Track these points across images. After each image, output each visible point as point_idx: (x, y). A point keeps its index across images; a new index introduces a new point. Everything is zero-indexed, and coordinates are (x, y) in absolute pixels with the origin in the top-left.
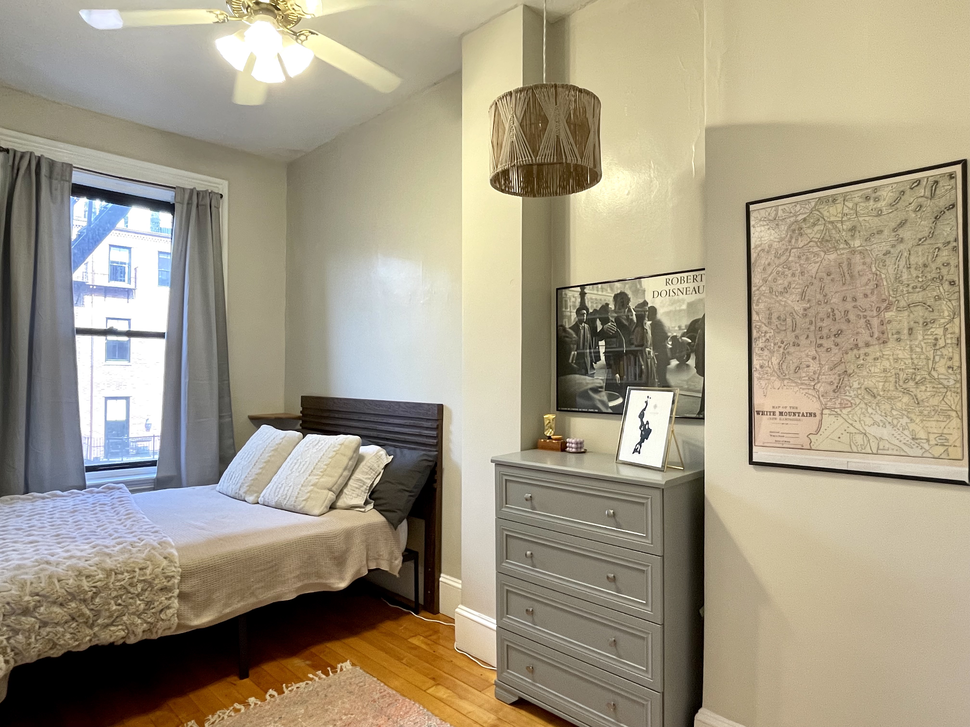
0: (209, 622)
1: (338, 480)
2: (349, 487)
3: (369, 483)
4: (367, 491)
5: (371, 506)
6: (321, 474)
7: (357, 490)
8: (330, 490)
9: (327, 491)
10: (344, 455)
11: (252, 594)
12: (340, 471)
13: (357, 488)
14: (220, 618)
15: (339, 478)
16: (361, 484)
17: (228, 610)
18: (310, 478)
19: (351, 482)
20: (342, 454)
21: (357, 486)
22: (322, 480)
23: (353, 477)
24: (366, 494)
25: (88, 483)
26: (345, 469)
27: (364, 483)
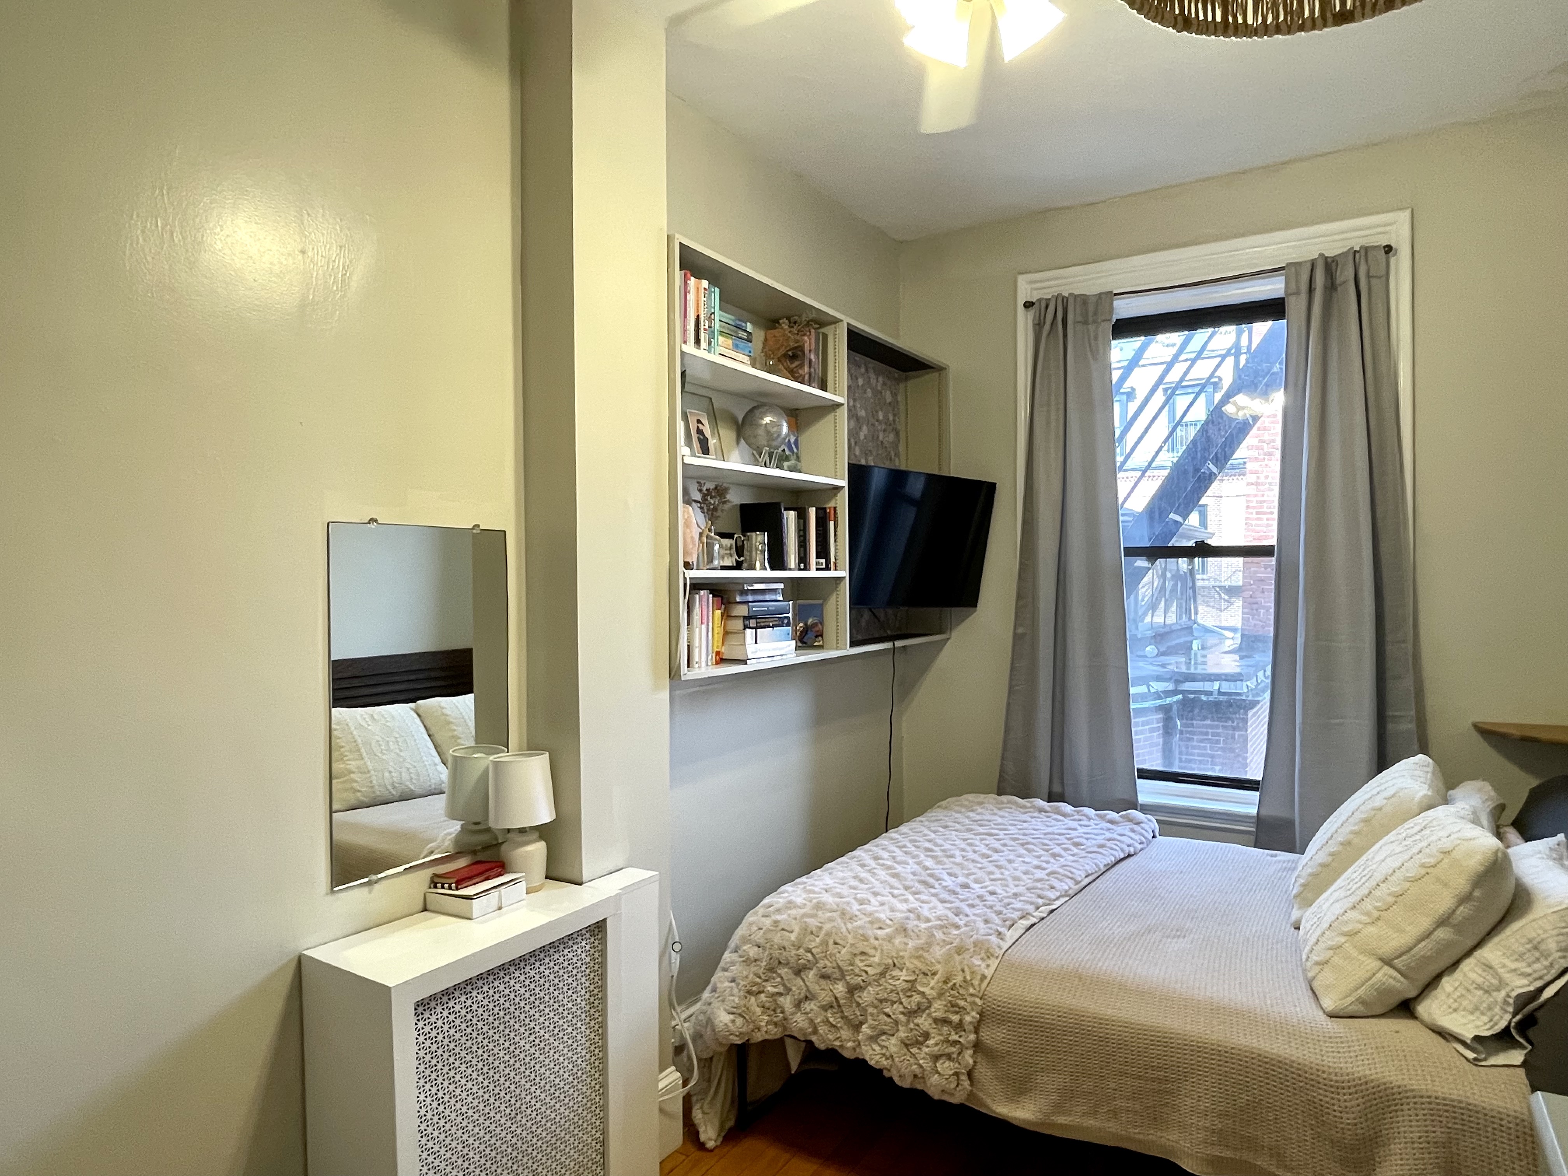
0: (1024, 1120)
1: (1415, 946)
2: (1458, 974)
3: (1523, 986)
4: (1511, 1009)
5: (1517, 1057)
6: (1376, 914)
7: (1480, 993)
8: (1388, 962)
9: (1379, 963)
10: (1446, 885)
11: (1115, 1114)
12: (1425, 923)
13: (1479, 987)
14: (1042, 1124)
15: (1420, 941)
16: (1495, 982)
17: (1061, 1120)
18: (1351, 915)
19: (1467, 966)
20: (1438, 879)
21: (1480, 980)
22: (1371, 929)
23: (1478, 953)
24: (1508, 1017)
25: (1142, 799)
26: (1443, 922)
27: (1502, 984)
